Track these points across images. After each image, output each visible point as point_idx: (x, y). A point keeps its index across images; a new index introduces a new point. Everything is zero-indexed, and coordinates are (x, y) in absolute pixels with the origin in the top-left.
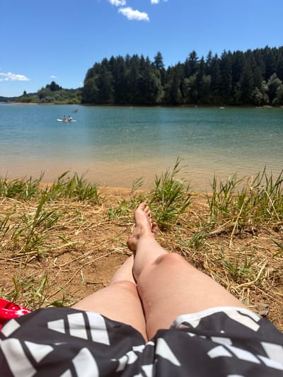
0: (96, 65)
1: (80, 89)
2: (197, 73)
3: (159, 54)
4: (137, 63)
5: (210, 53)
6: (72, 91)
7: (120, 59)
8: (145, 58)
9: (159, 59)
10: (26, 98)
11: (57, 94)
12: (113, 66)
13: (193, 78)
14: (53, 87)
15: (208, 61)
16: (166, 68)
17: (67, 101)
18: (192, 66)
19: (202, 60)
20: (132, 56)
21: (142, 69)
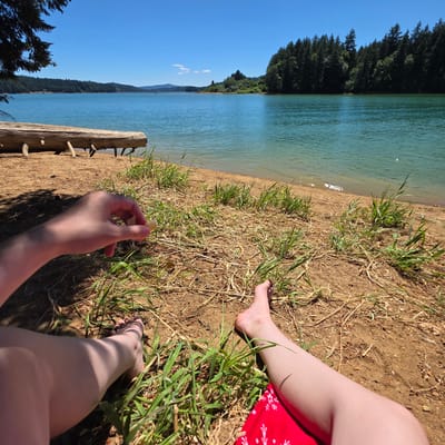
0: (281, 51)
1: (262, 77)
2: (396, 52)
3: (353, 32)
4: (326, 45)
5: (419, 25)
6: (255, 79)
7: (307, 42)
8: (335, 38)
9: (351, 39)
10: (213, 88)
11: (240, 83)
12: (298, 50)
13: (391, 59)
14: (238, 76)
15: (414, 36)
16: (357, 49)
17: (249, 90)
18: (391, 44)
19: (406, 36)
20: (320, 37)
21: (330, 52)
